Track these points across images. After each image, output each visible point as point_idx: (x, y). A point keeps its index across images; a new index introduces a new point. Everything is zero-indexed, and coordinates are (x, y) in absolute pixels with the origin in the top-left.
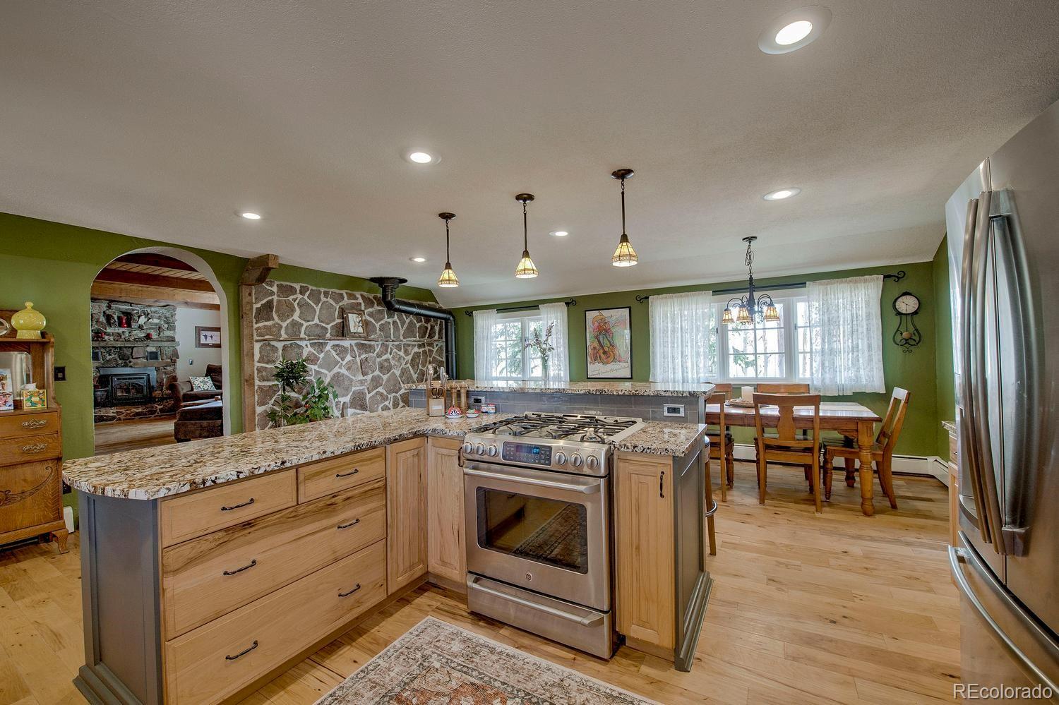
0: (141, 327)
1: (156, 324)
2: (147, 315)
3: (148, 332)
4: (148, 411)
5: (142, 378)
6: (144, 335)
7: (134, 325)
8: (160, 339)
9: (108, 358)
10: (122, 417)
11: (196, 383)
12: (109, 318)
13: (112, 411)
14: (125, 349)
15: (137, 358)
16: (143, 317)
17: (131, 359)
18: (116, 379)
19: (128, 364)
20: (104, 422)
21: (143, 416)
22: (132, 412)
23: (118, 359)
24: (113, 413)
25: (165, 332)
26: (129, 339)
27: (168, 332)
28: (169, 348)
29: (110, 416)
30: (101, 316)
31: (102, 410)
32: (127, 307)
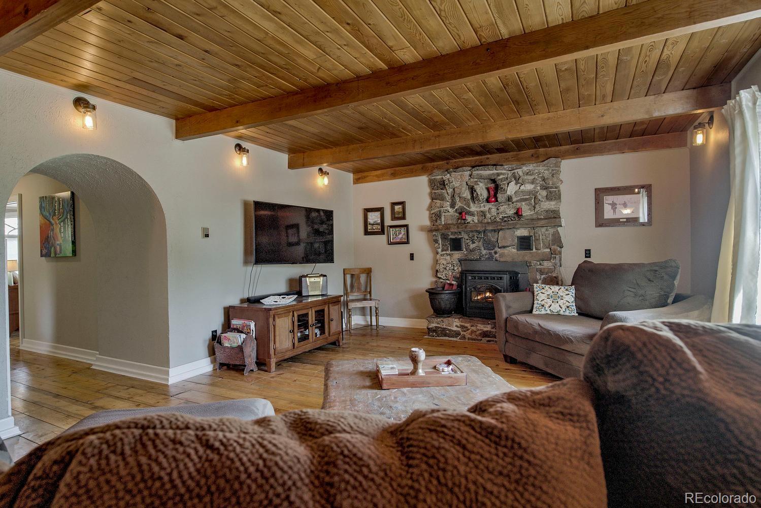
0: (509, 199)
1: (530, 192)
2: (517, 180)
3: (519, 205)
5: (501, 278)
6: (511, 212)
7: (500, 197)
8: (535, 217)
9: (472, 246)
10: (467, 335)
11: (542, 297)
12: (472, 190)
13: (455, 324)
14: (489, 234)
15: (504, 247)
16: (513, 183)
17: (497, 249)
18: (470, 278)
19: (492, 257)
20: (447, 338)
21: (492, 339)
22: (478, 330)
23: (483, 249)
24: (457, 326)
25: (542, 203)
26: (495, 218)
27: (547, 203)
28: (547, 230)
29: (453, 331)
30: (463, 189)
31: (445, 320)
32: (492, 172)
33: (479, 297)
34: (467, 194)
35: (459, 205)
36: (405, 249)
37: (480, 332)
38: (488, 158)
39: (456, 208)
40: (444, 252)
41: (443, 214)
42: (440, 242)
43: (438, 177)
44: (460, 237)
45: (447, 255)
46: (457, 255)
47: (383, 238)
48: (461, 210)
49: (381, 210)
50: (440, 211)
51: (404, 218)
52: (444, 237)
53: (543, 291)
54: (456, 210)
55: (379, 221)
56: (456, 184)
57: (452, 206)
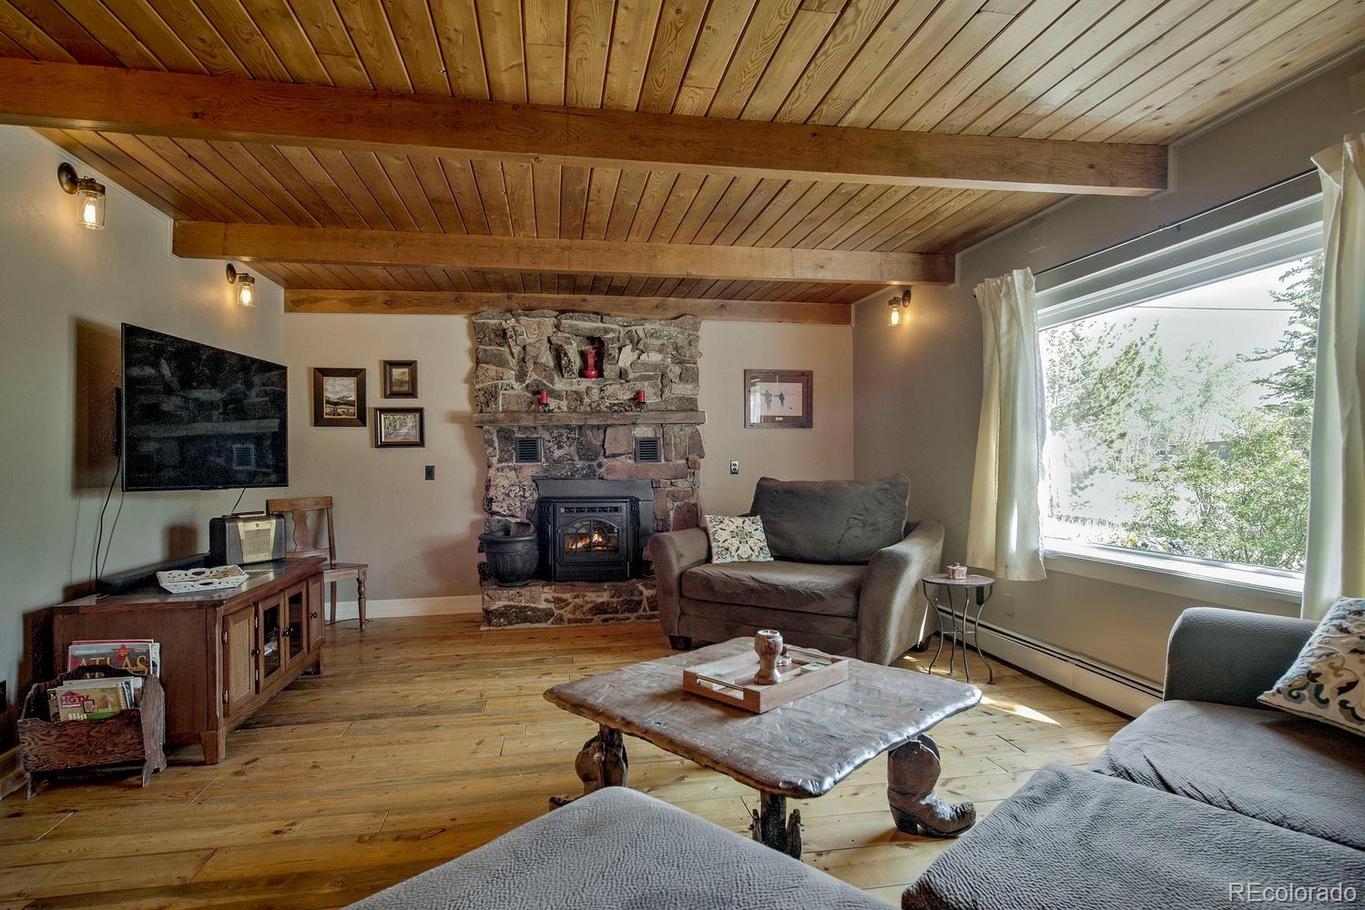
0: (622, 374)
1: (656, 366)
2: (636, 343)
3: (638, 386)
4: (623, 603)
5: (616, 509)
6: (628, 395)
7: (609, 370)
8: (663, 407)
9: (557, 453)
10: (566, 613)
11: (722, 536)
12: (558, 353)
13: (544, 596)
14: (589, 433)
15: (614, 456)
16: (629, 348)
17: (602, 459)
18: (562, 510)
19: (595, 471)
20: (528, 625)
21: (611, 616)
22: (587, 603)
23: (576, 458)
24: (547, 601)
25: (674, 385)
26: (599, 405)
27: (681, 386)
28: (682, 430)
29: (539, 610)
30: (543, 349)
31: (523, 591)
32: (594, 325)
33: (580, 545)
34: (547, 358)
35: (532, 377)
36: (418, 458)
37: (590, 605)
38: (584, 300)
39: (527, 382)
40: (504, 464)
41: (502, 392)
42: (496, 445)
43: (491, 322)
44: (535, 436)
45: (511, 469)
46: (530, 469)
47: (363, 434)
48: (537, 386)
49: (358, 374)
50: (496, 386)
51: (412, 394)
52: (505, 435)
53: (723, 526)
54: (527, 386)
55: (353, 398)
56: (530, 339)
57: (521, 377)
